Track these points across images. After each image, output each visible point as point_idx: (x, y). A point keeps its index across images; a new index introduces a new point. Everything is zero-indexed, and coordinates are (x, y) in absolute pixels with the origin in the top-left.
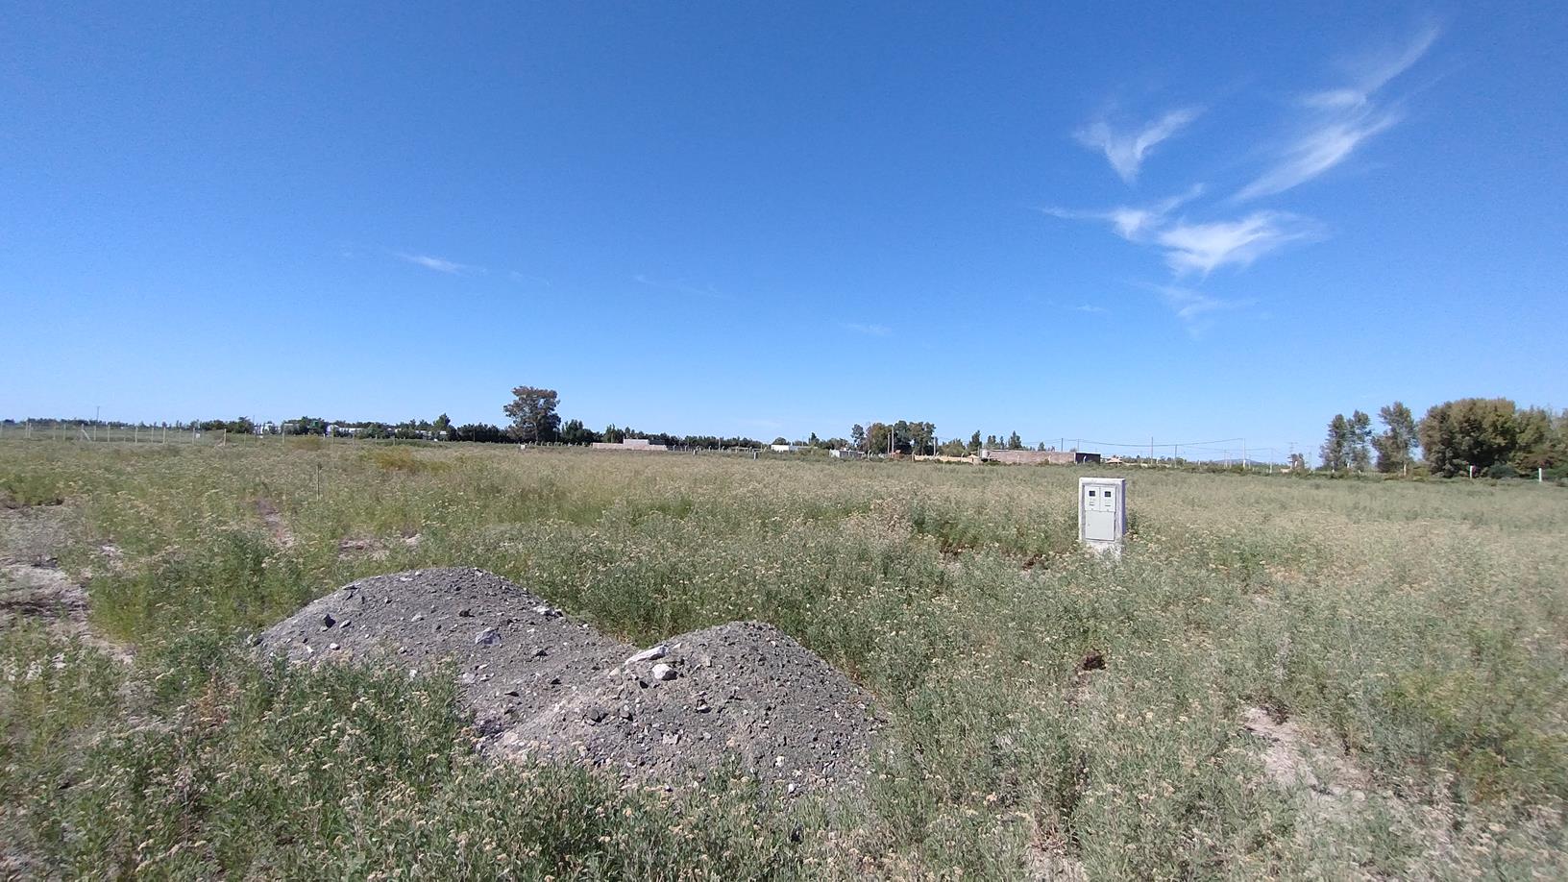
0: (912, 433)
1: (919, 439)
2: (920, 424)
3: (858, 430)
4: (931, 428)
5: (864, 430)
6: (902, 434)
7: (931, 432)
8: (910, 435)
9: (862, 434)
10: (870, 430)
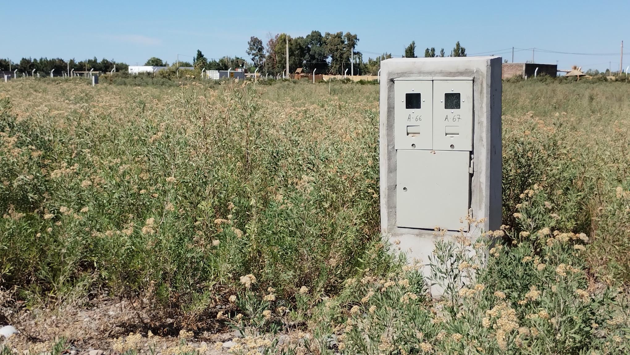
0: (329, 46)
1: (338, 54)
2: (339, 36)
3: (256, 44)
4: (352, 40)
5: (264, 44)
6: (315, 48)
7: (353, 45)
8: (326, 49)
9: (261, 50)
10: (272, 44)
